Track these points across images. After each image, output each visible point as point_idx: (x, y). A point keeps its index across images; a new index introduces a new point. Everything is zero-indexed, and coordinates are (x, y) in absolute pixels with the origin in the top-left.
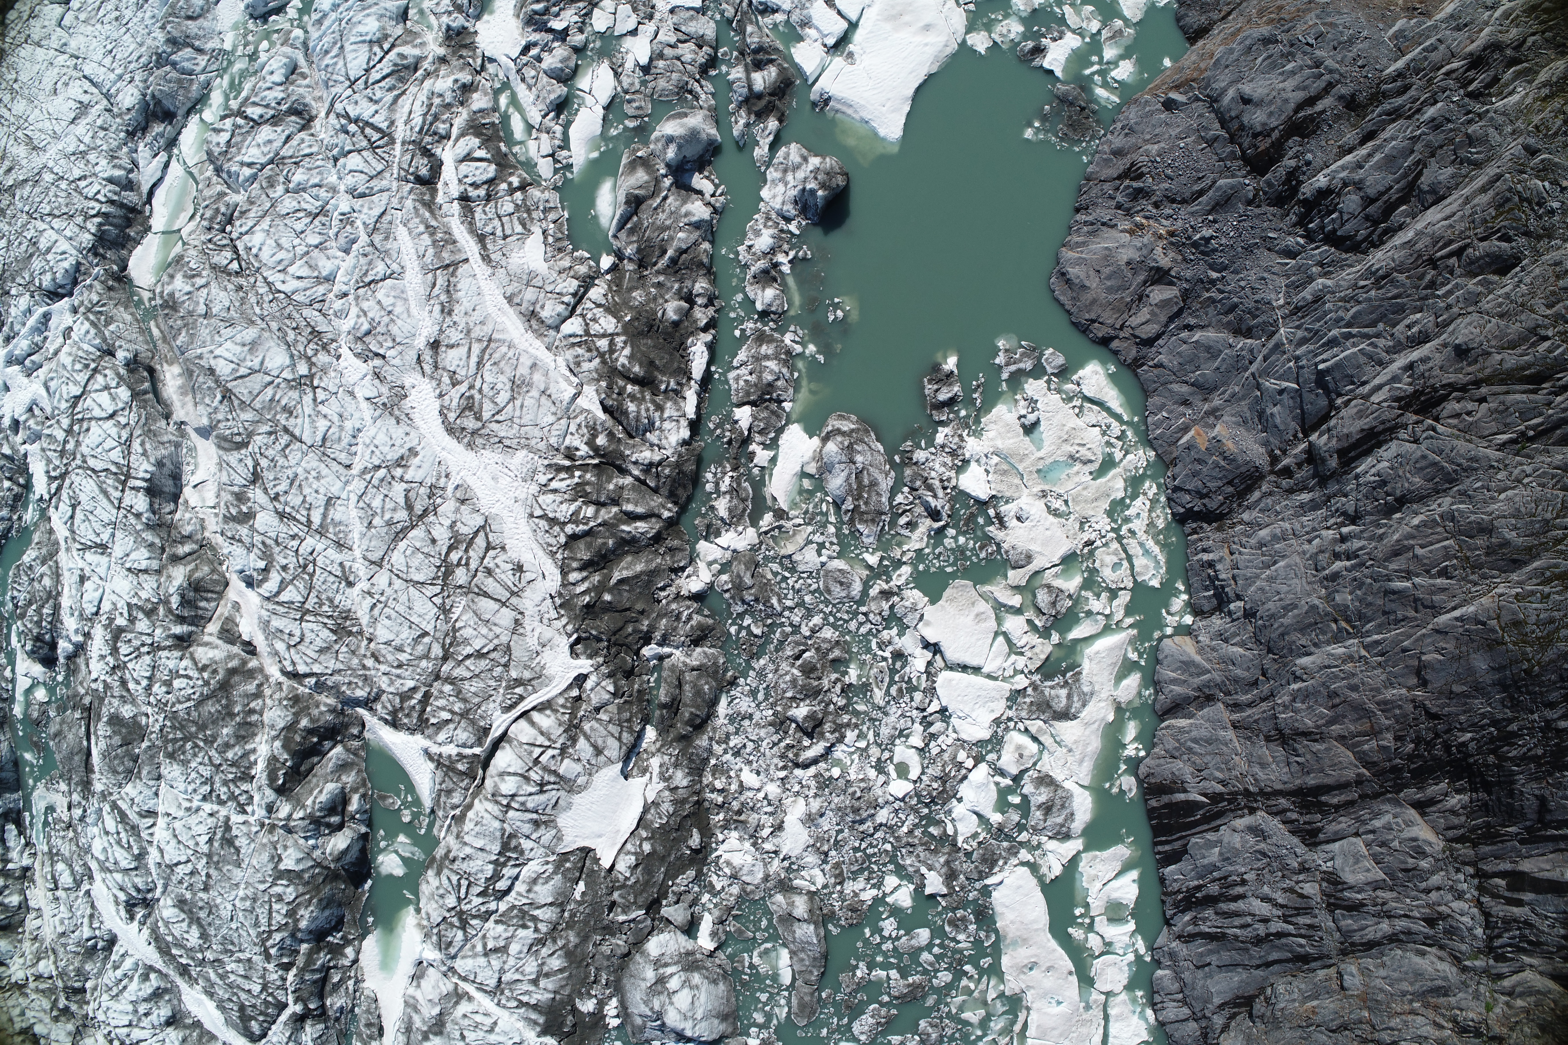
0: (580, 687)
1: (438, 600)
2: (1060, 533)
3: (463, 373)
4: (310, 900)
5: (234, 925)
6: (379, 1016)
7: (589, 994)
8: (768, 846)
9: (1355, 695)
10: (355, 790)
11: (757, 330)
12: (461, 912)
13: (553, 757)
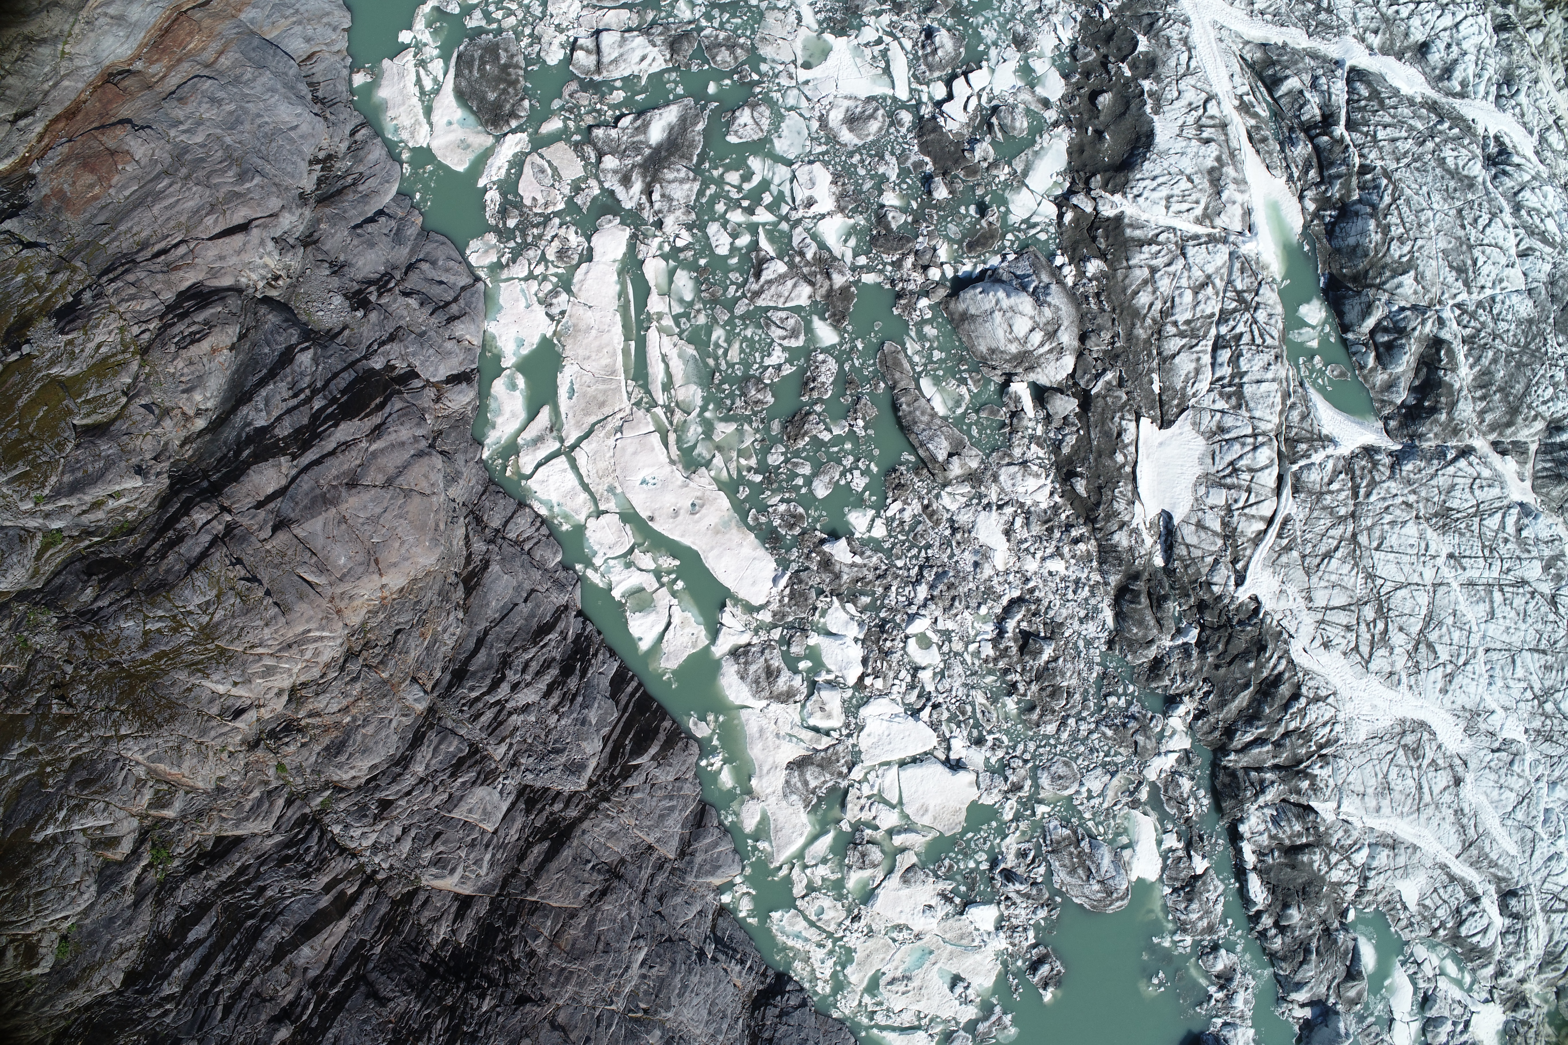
0: (1236, 571)
1: (1379, 582)
2: (889, 914)
3: (1430, 775)
4: (1377, 253)
5: (1425, 189)
6: (1258, 152)
7: (1097, 279)
8: (1009, 510)
9: (592, 964)
10: (1373, 370)
11: (1216, 933)
12: (1247, 309)
13: (1236, 501)
